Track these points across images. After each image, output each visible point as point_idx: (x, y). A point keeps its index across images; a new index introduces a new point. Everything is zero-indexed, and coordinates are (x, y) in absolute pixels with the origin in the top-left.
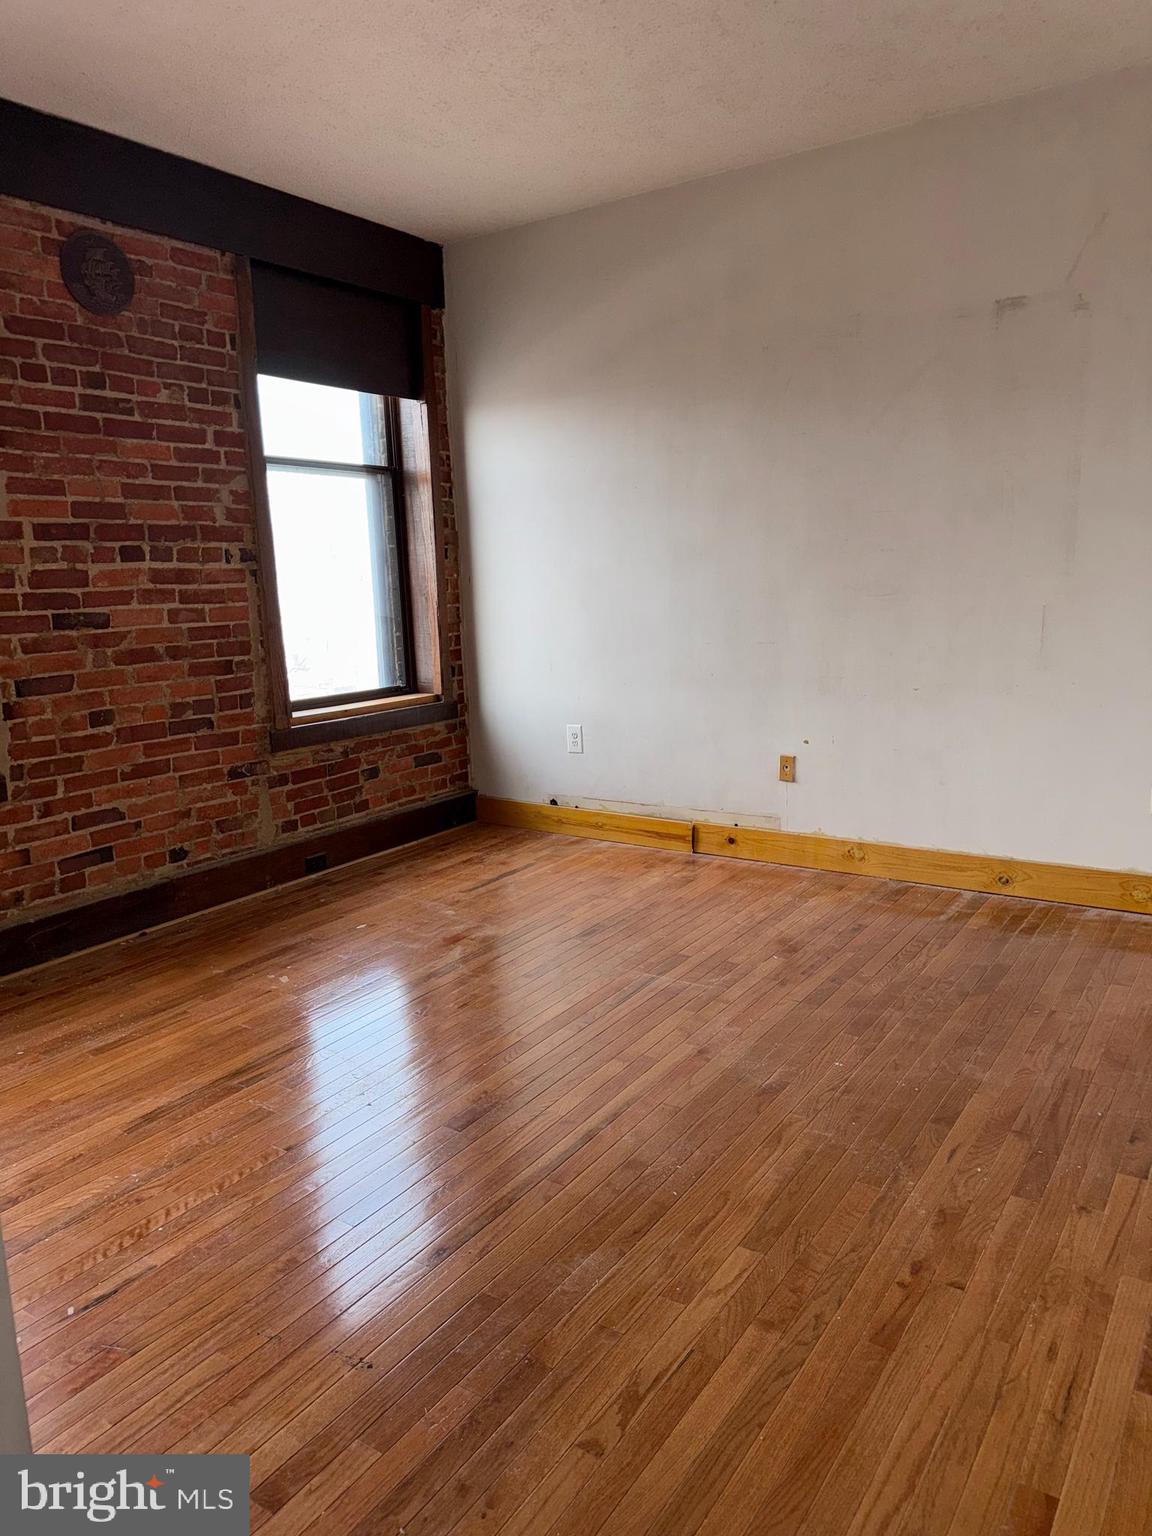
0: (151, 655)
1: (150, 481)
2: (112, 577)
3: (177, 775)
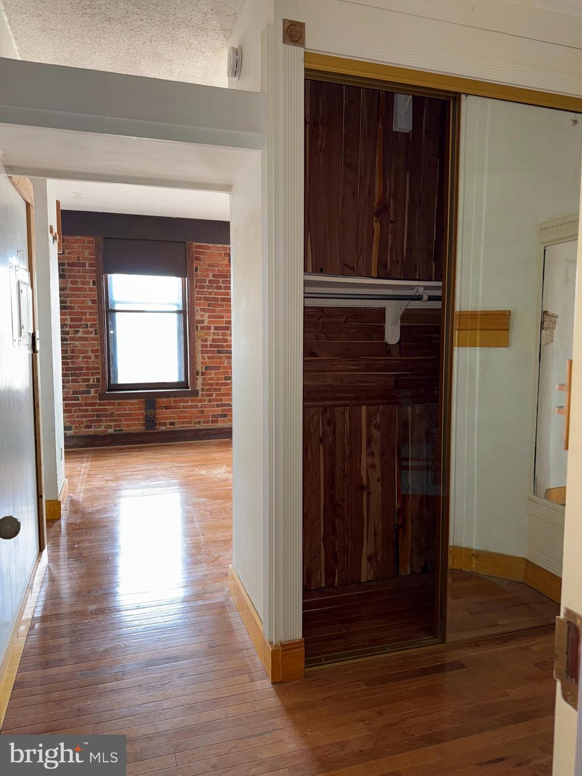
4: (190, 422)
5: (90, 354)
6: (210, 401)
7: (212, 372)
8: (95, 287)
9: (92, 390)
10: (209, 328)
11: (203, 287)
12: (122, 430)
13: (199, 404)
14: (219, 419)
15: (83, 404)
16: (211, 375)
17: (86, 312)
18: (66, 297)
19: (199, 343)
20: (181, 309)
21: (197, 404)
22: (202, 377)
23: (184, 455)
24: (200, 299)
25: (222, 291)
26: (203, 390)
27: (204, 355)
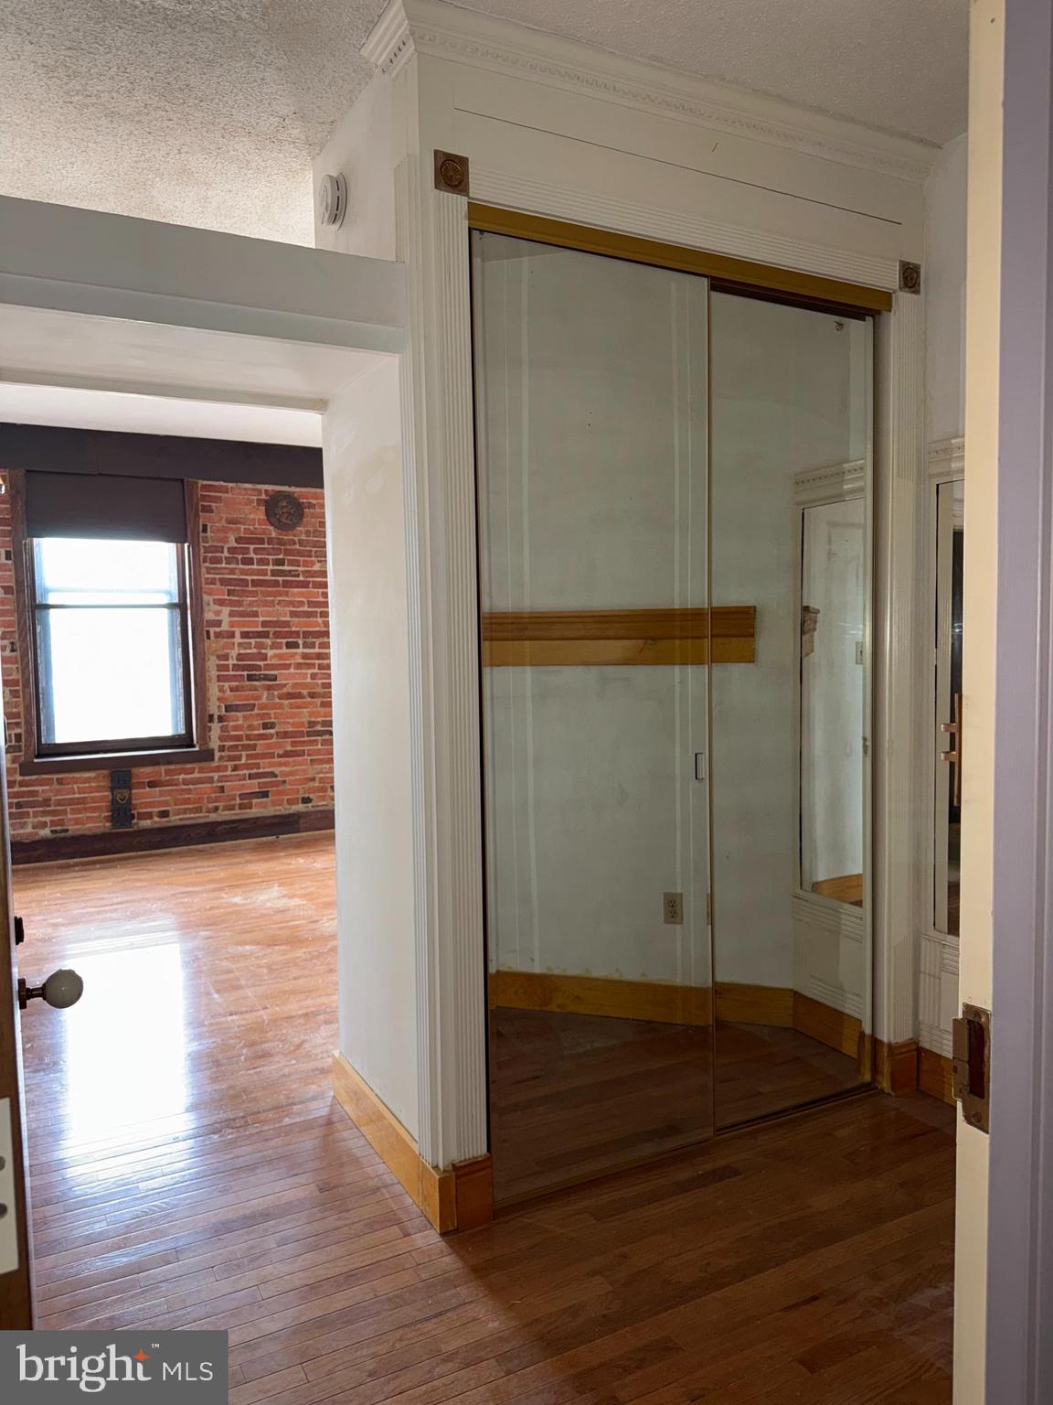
0: (299, 696)
1: (306, 608)
2: (280, 657)
3: (310, 758)
4: (199, 810)
6: (235, 768)
7: (240, 714)
8: (10, 562)
10: (232, 635)
11: (218, 561)
12: (68, 830)
13: (216, 776)
14: (254, 801)
16: (237, 720)
19: (212, 663)
20: (176, 600)
21: (211, 774)
22: (220, 724)
23: (193, 871)
24: (213, 582)
25: (255, 567)
26: (222, 749)
27: (222, 684)
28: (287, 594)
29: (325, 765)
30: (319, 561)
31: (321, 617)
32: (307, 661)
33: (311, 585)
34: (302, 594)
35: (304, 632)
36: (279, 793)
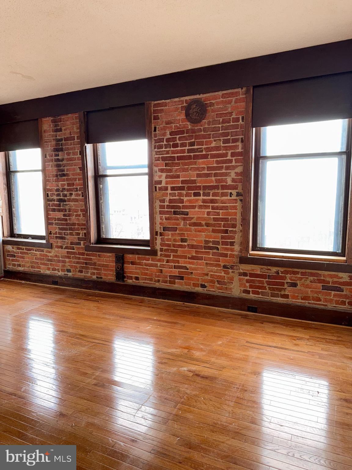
0: (200, 225)
1: (206, 172)
2: (190, 201)
3: (205, 262)
4: (151, 280)
5: (80, 213)
6: (168, 261)
7: (170, 233)
8: (80, 156)
9: (82, 242)
10: (166, 189)
11: (161, 147)
12: (102, 278)
13: (159, 263)
14: (176, 281)
15: (77, 252)
16: (169, 236)
17: (76, 178)
18: (64, 167)
19: (157, 204)
21: (157, 263)
22: (161, 237)
24: (158, 159)
25: (179, 148)
26: (161, 250)
27: (161, 215)
28: (195, 163)
29: (214, 268)
30: (215, 141)
31: (214, 177)
32: (205, 204)
33: (209, 157)
34: (204, 163)
35: (203, 186)
36: (189, 279)
